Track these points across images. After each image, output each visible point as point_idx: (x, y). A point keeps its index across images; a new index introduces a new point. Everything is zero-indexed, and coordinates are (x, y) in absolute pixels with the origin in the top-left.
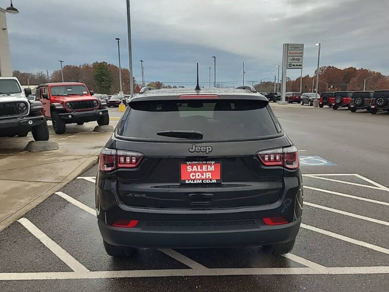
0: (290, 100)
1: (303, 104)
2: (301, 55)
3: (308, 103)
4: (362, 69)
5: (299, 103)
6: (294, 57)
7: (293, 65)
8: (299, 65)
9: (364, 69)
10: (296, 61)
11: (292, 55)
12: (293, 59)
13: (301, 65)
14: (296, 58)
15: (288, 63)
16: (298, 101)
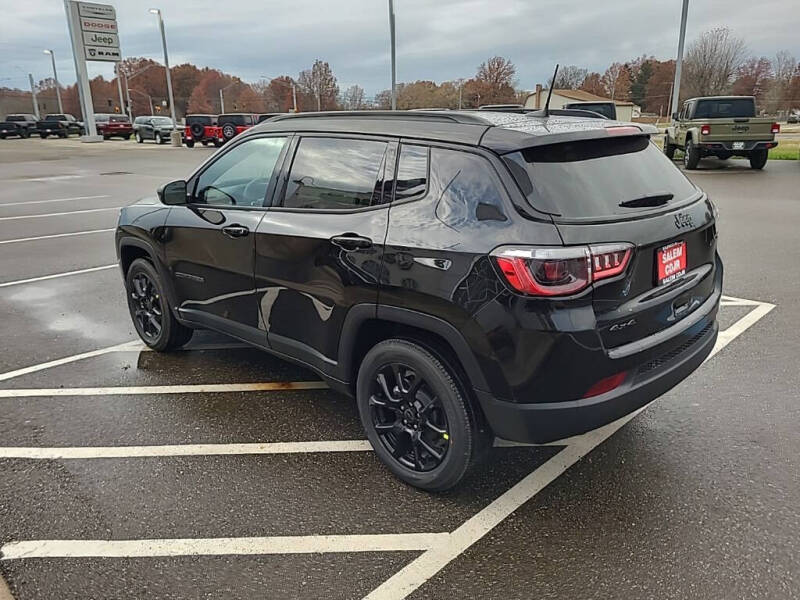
0: (108, 132)
1: (141, 142)
2: (113, 31)
3: (155, 139)
4: (207, 68)
5: (127, 138)
6: (98, 35)
7: (100, 53)
8: (114, 54)
9: (210, 68)
10: (103, 43)
11: (90, 28)
12: (97, 39)
13: (117, 54)
14: (103, 36)
15: (87, 48)
16: (126, 134)
